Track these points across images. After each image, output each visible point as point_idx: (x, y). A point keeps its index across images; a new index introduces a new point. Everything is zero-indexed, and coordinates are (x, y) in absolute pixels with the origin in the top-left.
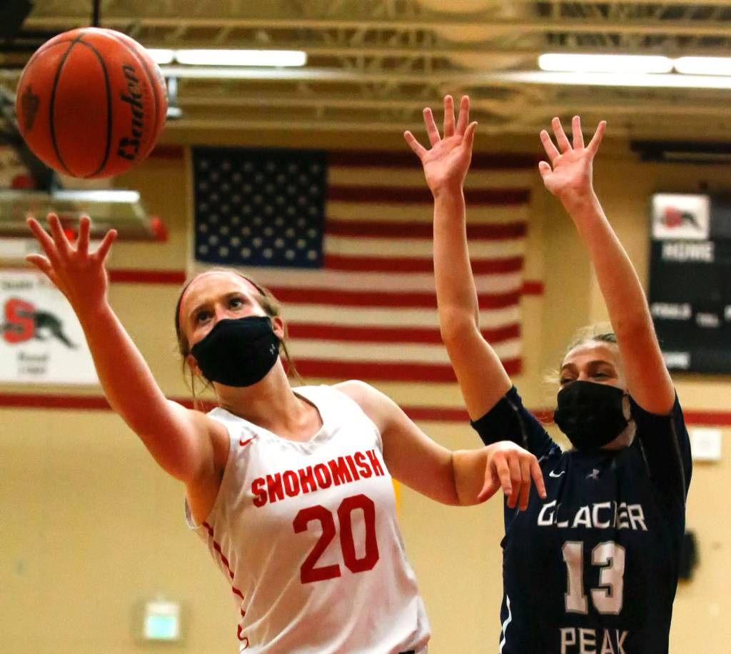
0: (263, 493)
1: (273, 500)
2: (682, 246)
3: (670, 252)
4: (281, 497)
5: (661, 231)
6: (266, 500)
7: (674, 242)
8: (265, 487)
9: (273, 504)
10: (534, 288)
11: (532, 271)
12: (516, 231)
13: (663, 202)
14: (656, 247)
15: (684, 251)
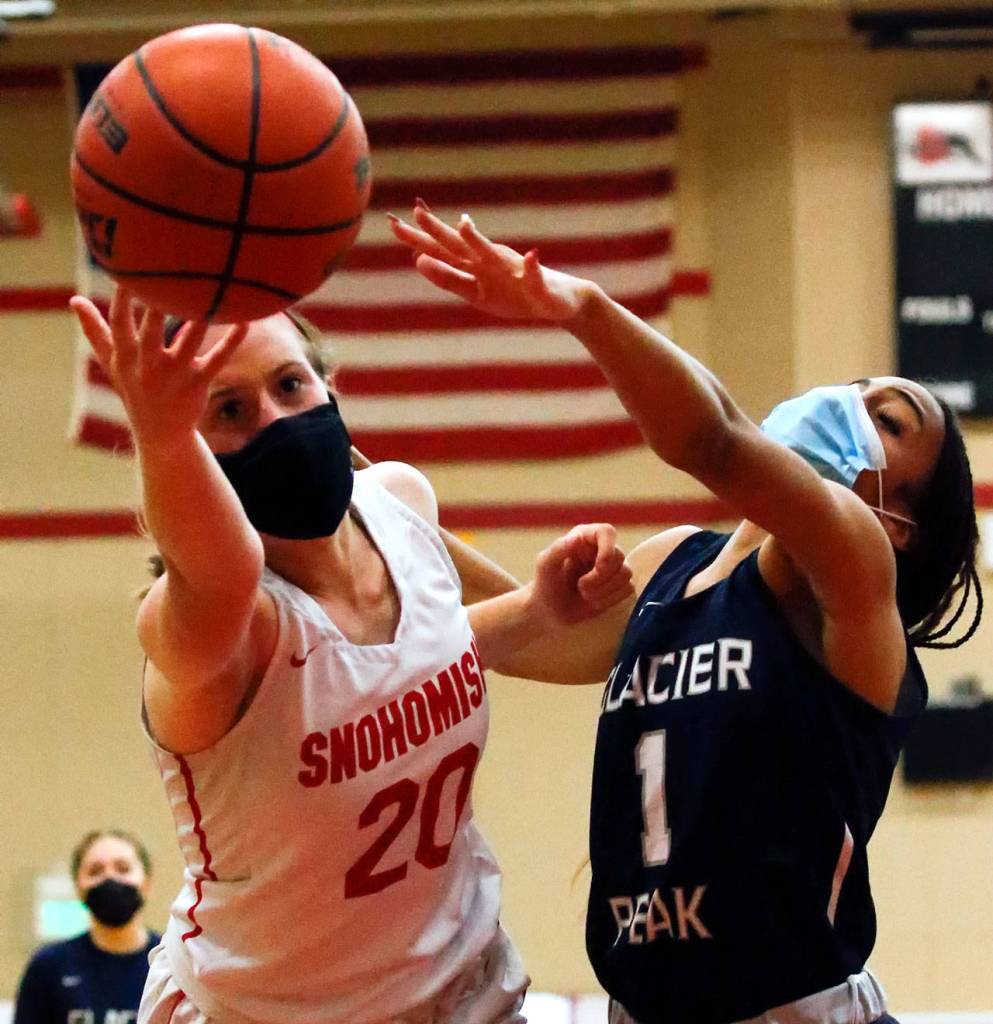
0: (320, 762)
1: (336, 779)
2: (950, 195)
3: (930, 206)
4: (351, 774)
5: (911, 171)
6: (325, 777)
7: (936, 187)
8: (326, 754)
9: (335, 785)
10: (693, 284)
11: (688, 255)
12: (655, 184)
13: (914, 119)
14: (905, 198)
15: (954, 203)
